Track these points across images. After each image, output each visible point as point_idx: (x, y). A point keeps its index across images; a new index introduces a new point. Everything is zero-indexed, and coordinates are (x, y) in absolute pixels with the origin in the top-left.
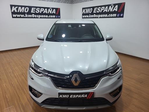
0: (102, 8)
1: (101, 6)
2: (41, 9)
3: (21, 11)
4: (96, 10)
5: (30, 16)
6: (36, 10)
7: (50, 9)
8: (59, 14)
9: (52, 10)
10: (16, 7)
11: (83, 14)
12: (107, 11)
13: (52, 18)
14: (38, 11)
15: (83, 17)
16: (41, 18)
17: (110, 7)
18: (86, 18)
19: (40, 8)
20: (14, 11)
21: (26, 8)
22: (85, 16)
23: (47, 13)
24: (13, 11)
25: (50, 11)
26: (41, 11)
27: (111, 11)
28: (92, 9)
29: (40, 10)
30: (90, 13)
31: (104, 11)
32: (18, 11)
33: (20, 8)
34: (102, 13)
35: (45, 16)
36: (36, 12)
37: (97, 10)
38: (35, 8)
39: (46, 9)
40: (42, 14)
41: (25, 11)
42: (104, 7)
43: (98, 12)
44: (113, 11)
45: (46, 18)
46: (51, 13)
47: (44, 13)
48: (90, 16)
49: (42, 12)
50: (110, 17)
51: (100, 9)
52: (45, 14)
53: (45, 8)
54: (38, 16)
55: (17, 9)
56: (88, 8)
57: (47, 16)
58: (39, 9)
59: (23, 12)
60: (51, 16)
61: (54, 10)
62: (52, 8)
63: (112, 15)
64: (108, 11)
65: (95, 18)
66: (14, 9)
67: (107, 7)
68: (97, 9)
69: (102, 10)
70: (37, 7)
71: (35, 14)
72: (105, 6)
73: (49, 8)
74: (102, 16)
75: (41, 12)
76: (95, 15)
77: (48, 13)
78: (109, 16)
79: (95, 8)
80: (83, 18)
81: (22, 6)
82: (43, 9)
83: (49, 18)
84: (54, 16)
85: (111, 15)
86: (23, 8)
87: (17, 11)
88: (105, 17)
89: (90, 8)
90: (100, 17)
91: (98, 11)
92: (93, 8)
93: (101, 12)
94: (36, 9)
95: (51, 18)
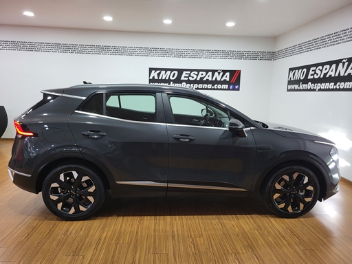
0: (325, 67)
1: (323, 64)
2: (201, 73)
3: (163, 78)
4: (313, 72)
5: (177, 85)
6: (190, 76)
7: (219, 73)
8: (237, 82)
9: (221, 74)
10: (158, 72)
11: (290, 82)
12: (333, 76)
13: (221, 89)
14: (193, 77)
15: (289, 87)
16: (198, 89)
17: (341, 65)
18: (294, 90)
19: (199, 71)
20: (154, 77)
21: (173, 73)
22: (293, 87)
23: (210, 79)
24: (151, 78)
25: (218, 77)
26: (200, 76)
27: (342, 75)
28: (305, 70)
29: (197, 75)
30: (302, 78)
31: (327, 76)
32: (160, 78)
33: (163, 72)
34: (325, 79)
35: (205, 86)
36: (190, 78)
37: (315, 73)
38: (189, 72)
39: (210, 73)
40: (201, 81)
41: (171, 78)
42: (328, 66)
43: (316, 77)
44: (346, 74)
45: (207, 89)
46: (218, 79)
47: (205, 79)
48: (301, 87)
49: (202, 78)
50: (340, 90)
51: (321, 71)
52: (207, 82)
53: (207, 71)
54: (192, 85)
55: (159, 75)
56: (298, 68)
57: (210, 86)
58: (196, 73)
59: (167, 78)
60: (219, 86)
61: (228, 74)
62: (223, 71)
63: (343, 83)
64: (337, 75)
65: (310, 90)
66: (154, 74)
67: (334, 66)
68: (315, 71)
69: (324, 72)
70: (192, 71)
71: (188, 82)
72: (330, 63)
73: (216, 71)
74: (323, 86)
75: (198, 79)
76: (310, 83)
77: (214, 79)
78: (338, 87)
79: (312, 69)
80: (288, 90)
81: (166, 70)
82: (204, 73)
83: (214, 89)
84: (225, 86)
85: (342, 85)
86: (169, 72)
87: (158, 77)
88: (329, 90)
89: (302, 68)
90: (320, 90)
91: (317, 74)
92: (308, 67)
93: (322, 77)
94: (190, 74)
95: (217, 89)
